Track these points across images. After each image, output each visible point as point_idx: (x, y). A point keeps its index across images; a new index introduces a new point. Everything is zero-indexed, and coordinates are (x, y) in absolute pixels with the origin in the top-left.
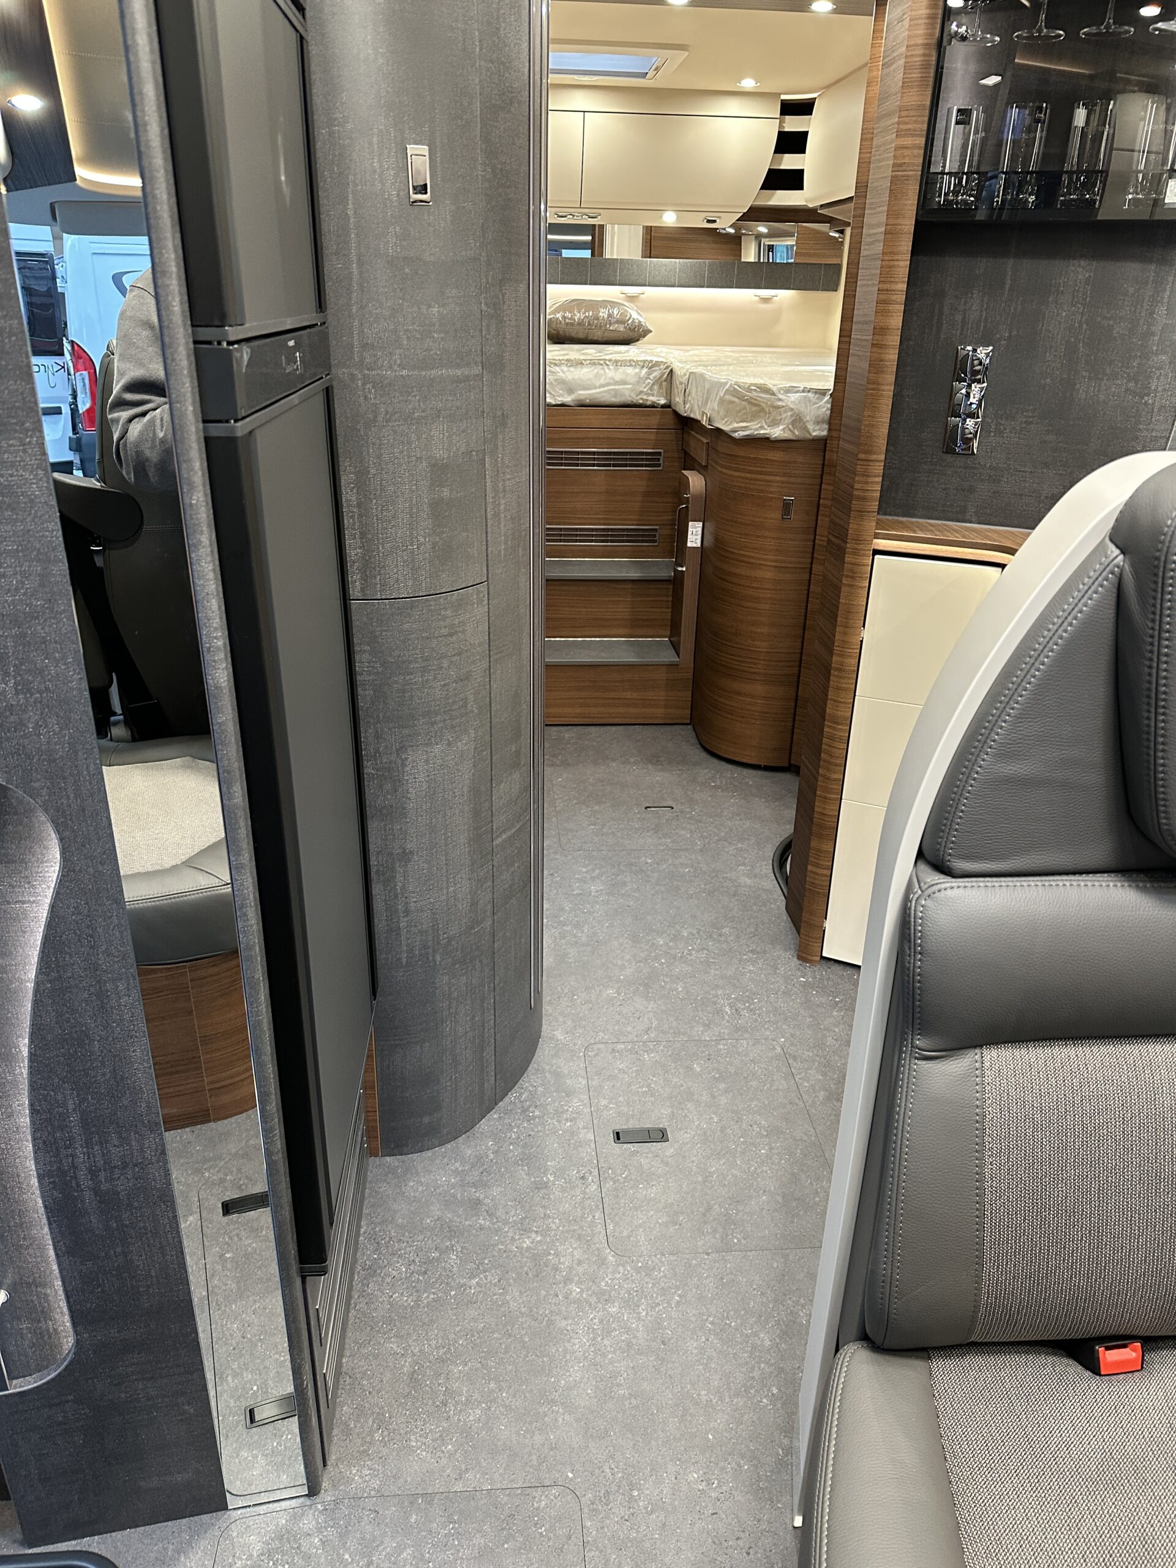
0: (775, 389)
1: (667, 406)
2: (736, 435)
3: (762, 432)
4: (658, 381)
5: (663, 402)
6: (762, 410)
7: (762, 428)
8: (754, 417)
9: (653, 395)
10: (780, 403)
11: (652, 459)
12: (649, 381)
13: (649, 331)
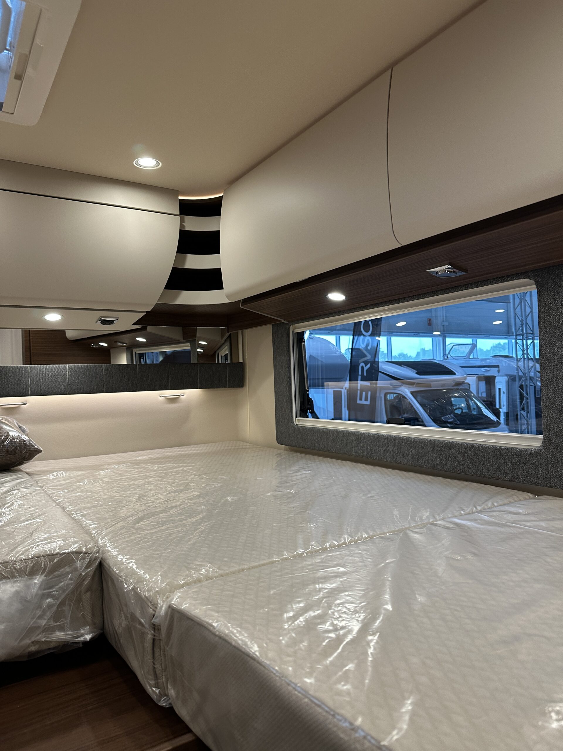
4: (70, 596)
12: (49, 600)
13: (40, 451)
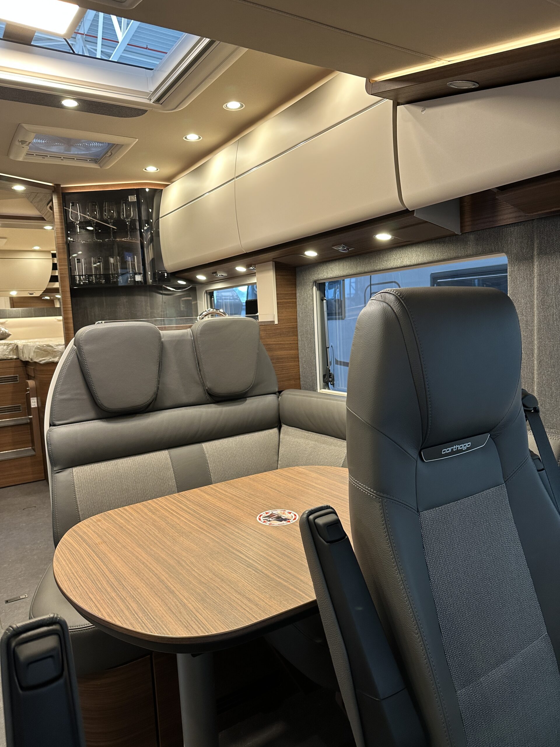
0: (53, 345)
1: (18, 359)
2: (41, 363)
3: (51, 360)
4: (12, 350)
5: (15, 357)
6: (49, 353)
7: (50, 359)
8: (47, 356)
9: (10, 355)
10: (55, 350)
11: (14, 379)
12: (8, 350)
13: (10, 335)
